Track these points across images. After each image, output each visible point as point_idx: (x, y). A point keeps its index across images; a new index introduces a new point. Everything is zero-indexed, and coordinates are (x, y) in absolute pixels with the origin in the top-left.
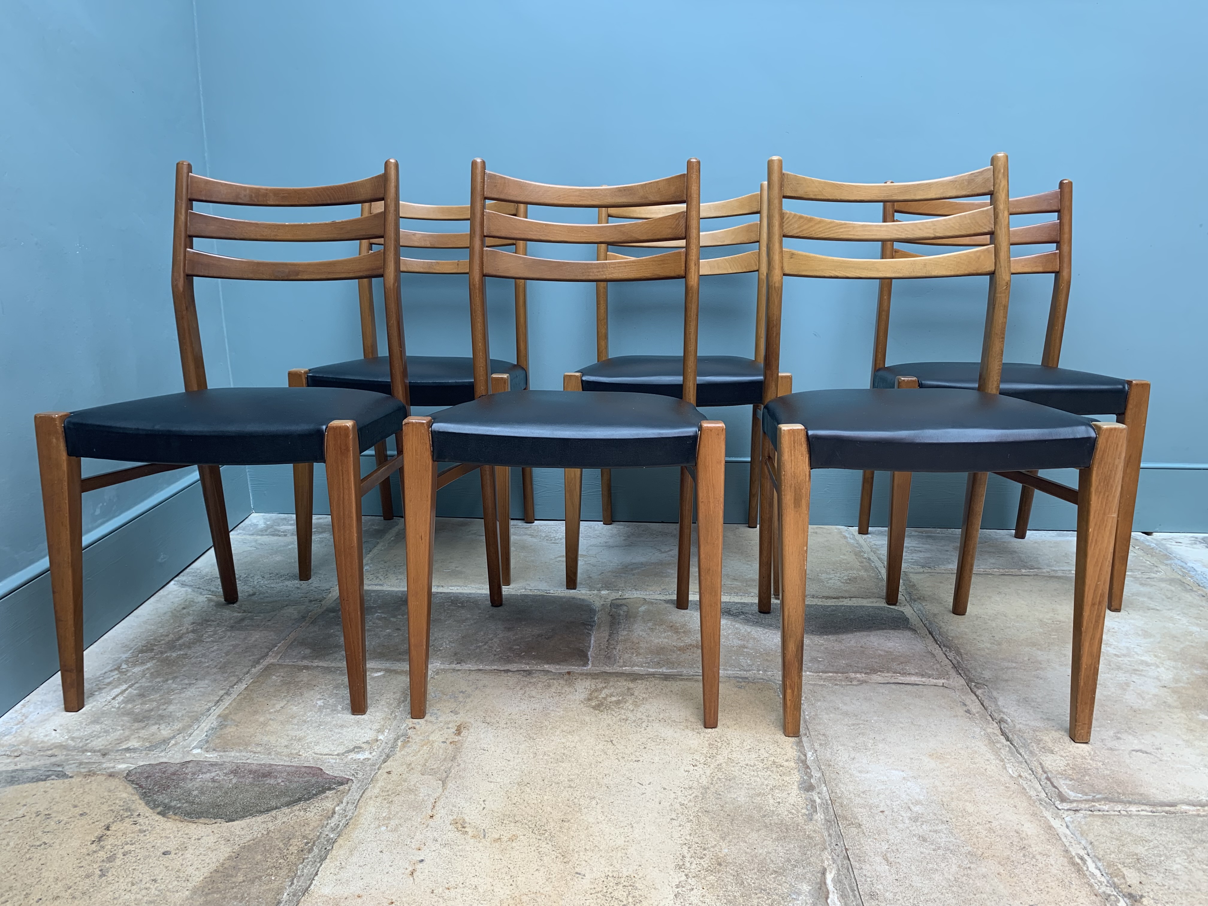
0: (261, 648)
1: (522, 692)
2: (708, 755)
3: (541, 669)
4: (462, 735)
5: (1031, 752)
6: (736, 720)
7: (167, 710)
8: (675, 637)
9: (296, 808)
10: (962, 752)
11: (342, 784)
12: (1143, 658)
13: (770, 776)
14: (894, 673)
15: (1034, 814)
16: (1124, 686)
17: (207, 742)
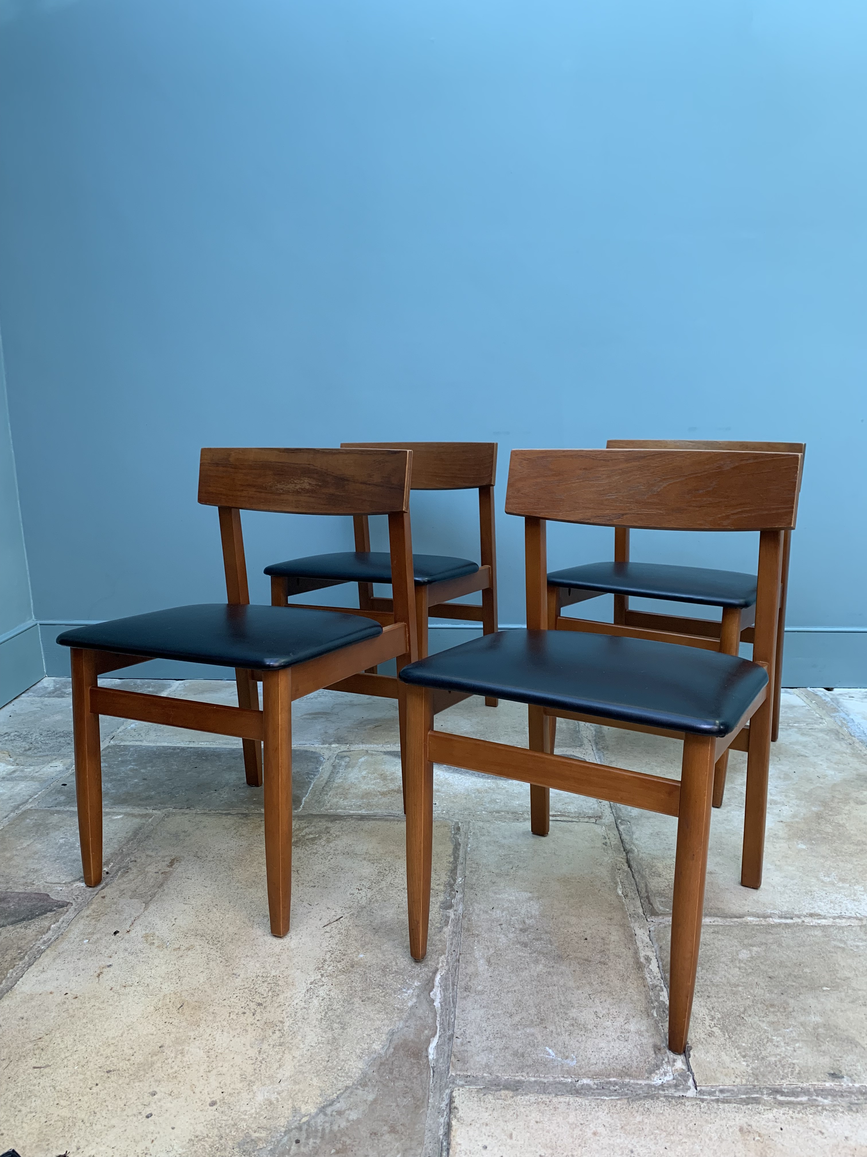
0: (24, 795)
1: (235, 831)
2: (374, 881)
4: (173, 866)
5: (643, 877)
9: (19, 926)
10: (586, 877)
11: (62, 906)
15: (623, 926)
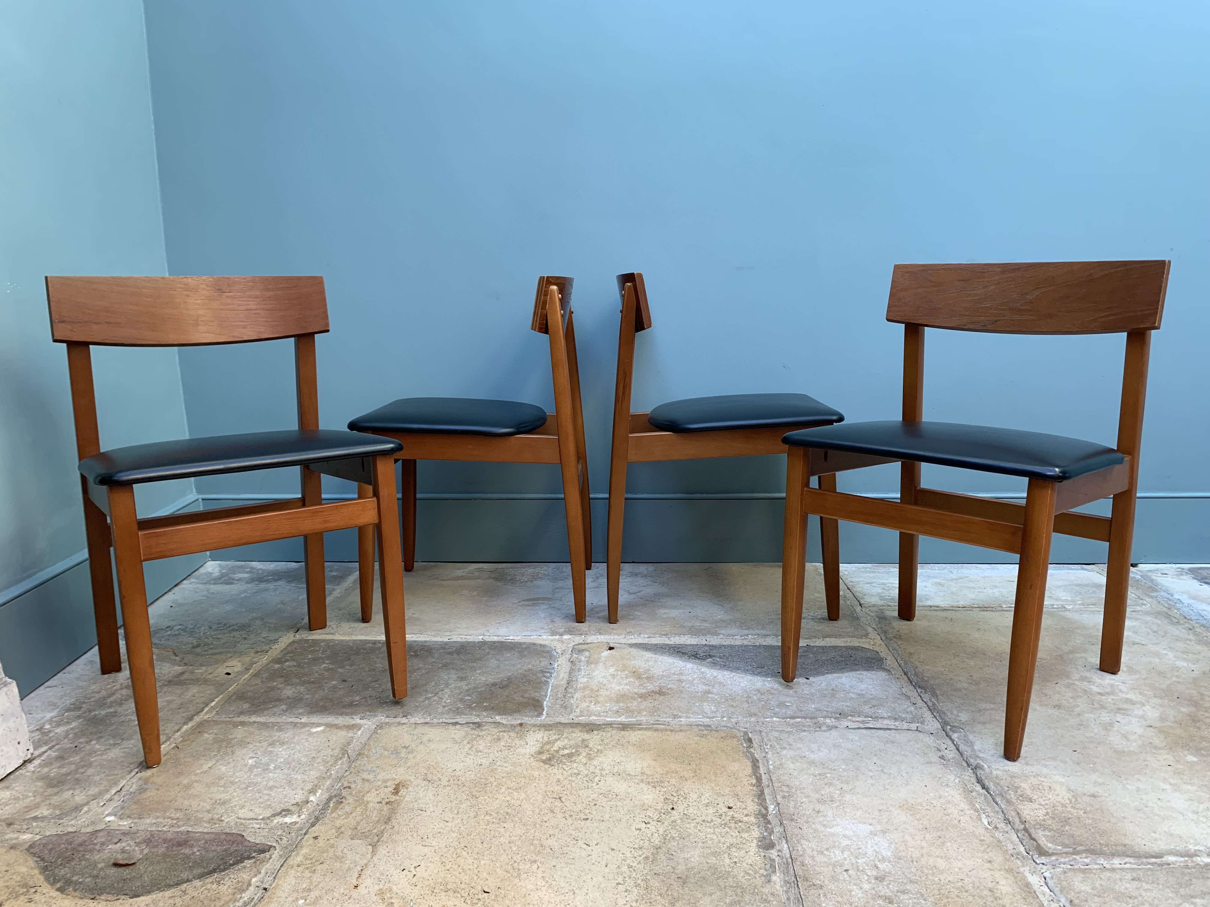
0: (197, 703)
1: (469, 746)
2: (663, 811)
3: (492, 720)
4: (399, 794)
5: (1009, 802)
6: (695, 772)
7: (85, 774)
8: (637, 683)
9: (209, 880)
10: (934, 802)
11: (263, 851)
12: (1128, 696)
13: (727, 832)
14: (865, 717)
15: (1010, 871)
16: (1108, 727)
17: (123, 808)
